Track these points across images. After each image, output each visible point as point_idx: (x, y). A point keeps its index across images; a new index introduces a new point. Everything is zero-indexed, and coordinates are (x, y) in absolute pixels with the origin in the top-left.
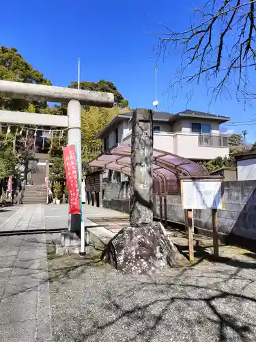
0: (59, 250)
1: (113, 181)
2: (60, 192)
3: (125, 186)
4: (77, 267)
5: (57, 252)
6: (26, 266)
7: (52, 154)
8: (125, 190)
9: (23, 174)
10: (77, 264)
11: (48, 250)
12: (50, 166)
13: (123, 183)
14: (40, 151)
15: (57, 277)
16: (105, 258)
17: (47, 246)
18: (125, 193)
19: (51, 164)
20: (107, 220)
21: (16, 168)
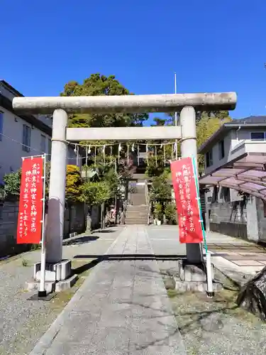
0: (179, 286)
1: (220, 200)
2: (160, 213)
3: (239, 207)
4: (209, 313)
5: (177, 287)
6: (146, 304)
7: (149, 173)
8: (239, 210)
9: (123, 195)
10: (208, 308)
11: (165, 282)
12: (149, 186)
13: (237, 203)
14: (138, 172)
15: (187, 326)
16: (244, 304)
17: (163, 278)
18: (239, 214)
19: (150, 184)
20: (222, 247)
21: (118, 188)
